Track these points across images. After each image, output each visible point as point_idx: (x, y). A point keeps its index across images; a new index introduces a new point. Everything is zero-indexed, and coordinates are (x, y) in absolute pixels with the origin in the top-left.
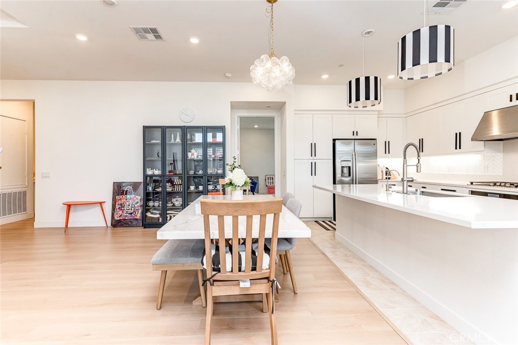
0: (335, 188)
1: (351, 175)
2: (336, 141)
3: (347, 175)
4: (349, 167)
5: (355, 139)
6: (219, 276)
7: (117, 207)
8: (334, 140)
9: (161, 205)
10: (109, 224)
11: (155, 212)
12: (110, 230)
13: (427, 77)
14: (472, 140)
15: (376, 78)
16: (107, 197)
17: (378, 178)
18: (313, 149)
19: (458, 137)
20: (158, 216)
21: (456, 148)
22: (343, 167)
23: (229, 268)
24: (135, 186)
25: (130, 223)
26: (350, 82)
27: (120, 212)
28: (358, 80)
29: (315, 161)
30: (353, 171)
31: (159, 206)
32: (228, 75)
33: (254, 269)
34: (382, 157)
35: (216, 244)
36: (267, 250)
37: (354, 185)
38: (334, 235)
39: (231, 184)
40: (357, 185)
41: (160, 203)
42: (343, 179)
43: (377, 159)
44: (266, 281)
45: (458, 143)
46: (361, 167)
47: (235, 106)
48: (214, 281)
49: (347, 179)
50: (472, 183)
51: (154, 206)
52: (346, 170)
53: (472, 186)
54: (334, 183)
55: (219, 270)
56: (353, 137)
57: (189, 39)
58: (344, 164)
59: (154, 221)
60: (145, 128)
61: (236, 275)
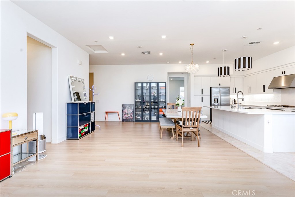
0: (211, 107)
1: (218, 103)
2: (212, 88)
3: (216, 102)
4: (217, 99)
5: (220, 87)
6: (185, 126)
7: (124, 114)
8: (211, 87)
9: (141, 113)
10: (121, 121)
11: (138, 116)
12: (121, 123)
13: (244, 70)
14: (268, 88)
15: (228, 67)
16: (120, 110)
17: (230, 104)
18: (202, 91)
19: (264, 87)
20: (140, 117)
21: (263, 91)
22: (215, 99)
23: (187, 125)
24: (131, 105)
25: (129, 120)
26: (218, 68)
27: (125, 116)
28: (221, 68)
29: (203, 96)
30: (219, 101)
31: (140, 114)
32: (168, 62)
33: (193, 125)
34: (232, 95)
35: (184, 119)
36: (197, 121)
37: (220, 106)
38: (211, 126)
39: (178, 104)
40: (221, 106)
41: (141, 112)
42: (215, 104)
43: (229, 95)
44: (196, 128)
45: (264, 90)
46: (223, 99)
47: (169, 73)
48: (184, 127)
49: (216, 104)
50: (268, 106)
51: (138, 114)
52: (216, 100)
53: (268, 107)
54: (211, 105)
55: (185, 125)
56: (219, 86)
57: (159, 54)
58: (215, 98)
59: (138, 119)
60: (135, 83)
61: (189, 126)
